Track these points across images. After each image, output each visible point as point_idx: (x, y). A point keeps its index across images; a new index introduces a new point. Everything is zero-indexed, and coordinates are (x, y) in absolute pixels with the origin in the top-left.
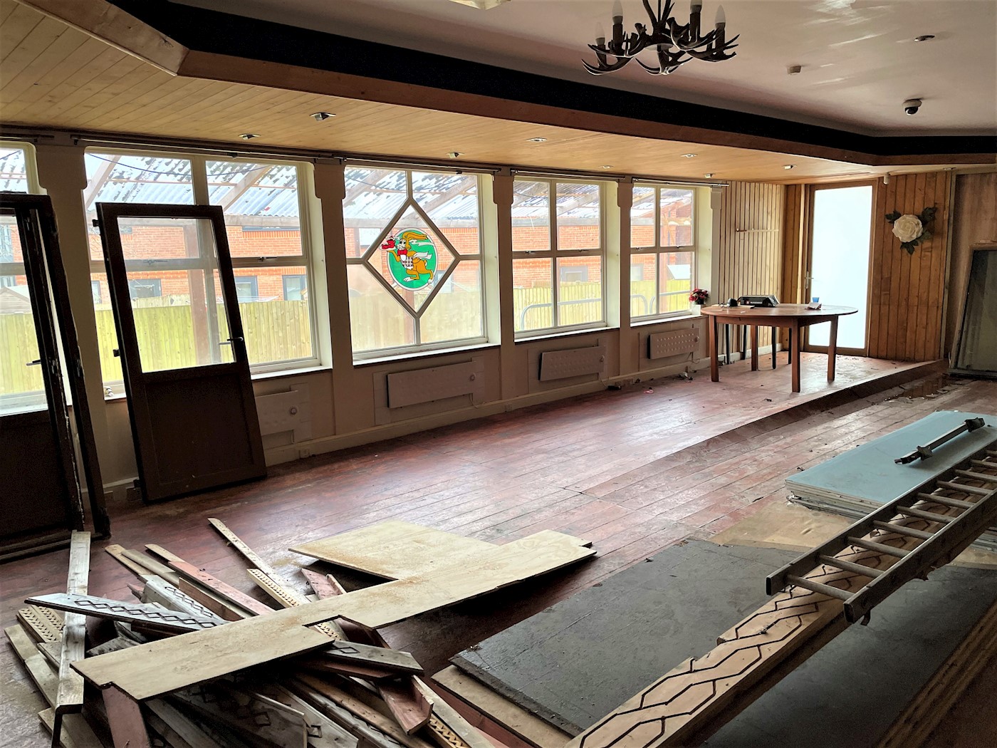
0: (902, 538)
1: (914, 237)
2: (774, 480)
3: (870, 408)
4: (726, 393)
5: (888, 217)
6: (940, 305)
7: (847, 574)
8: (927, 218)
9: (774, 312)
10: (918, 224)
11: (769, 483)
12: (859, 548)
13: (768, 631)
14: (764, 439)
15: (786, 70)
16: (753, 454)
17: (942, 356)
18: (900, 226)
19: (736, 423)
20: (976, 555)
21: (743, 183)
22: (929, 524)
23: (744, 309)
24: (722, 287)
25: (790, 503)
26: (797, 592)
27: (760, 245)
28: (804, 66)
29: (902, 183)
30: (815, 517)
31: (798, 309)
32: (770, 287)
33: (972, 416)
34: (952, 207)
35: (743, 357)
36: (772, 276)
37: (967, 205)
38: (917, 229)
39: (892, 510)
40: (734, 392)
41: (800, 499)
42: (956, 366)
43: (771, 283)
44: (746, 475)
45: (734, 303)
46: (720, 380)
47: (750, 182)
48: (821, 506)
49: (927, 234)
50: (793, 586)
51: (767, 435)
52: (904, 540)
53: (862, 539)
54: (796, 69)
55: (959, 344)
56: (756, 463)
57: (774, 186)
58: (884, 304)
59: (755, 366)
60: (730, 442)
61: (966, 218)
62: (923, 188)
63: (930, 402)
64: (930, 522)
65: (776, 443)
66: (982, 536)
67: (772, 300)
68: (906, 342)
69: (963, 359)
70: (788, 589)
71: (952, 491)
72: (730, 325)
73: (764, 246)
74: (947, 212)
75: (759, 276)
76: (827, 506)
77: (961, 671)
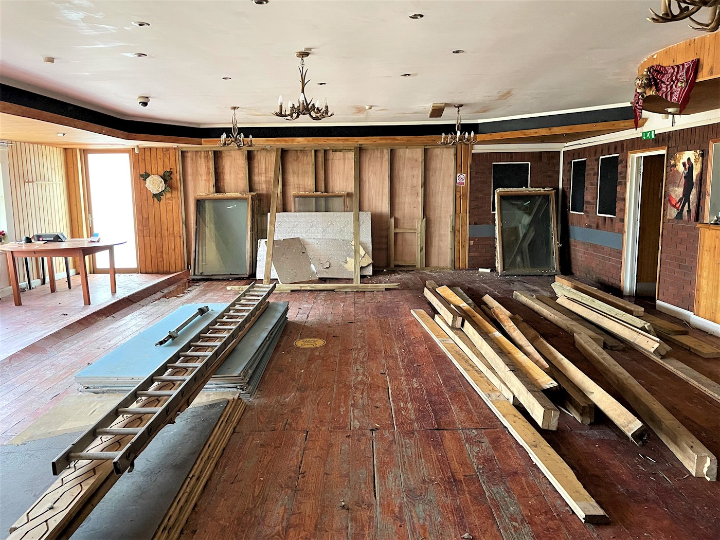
0: (157, 399)
1: (160, 190)
2: (69, 377)
3: (141, 309)
4: (28, 314)
5: (141, 176)
6: (181, 235)
7: (118, 437)
8: (167, 178)
9: (63, 246)
10: (162, 182)
11: (65, 381)
12: (128, 415)
13: (54, 506)
14: (61, 346)
15: (42, 59)
16: (51, 361)
17: (186, 268)
18: (150, 182)
19: (36, 338)
20: (206, 396)
21: (27, 144)
22: (174, 384)
23: (38, 245)
24: (17, 227)
25: (80, 393)
26: (80, 464)
27: (48, 194)
28: (56, 58)
29: (148, 153)
30: (100, 399)
31: (84, 242)
32: (61, 226)
33: (202, 306)
34: (181, 172)
35: (44, 283)
36: (61, 218)
37: (189, 170)
38: (161, 185)
39: (150, 381)
40: (36, 312)
41: (88, 388)
42: (194, 274)
43: (61, 223)
44: (45, 379)
45: (28, 240)
46: (22, 304)
47: (33, 143)
48: (104, 389)
49: (168, 188)
50: (76, 461)
51: (64, 342)
52: (158, 400)
53: (129, 408)
54: (51, 60)
55: (195, 259)
56: (54, 367)
57: (55, 148)
58: (146, 236)
59: (53, 290)
60: (31, 354)
61: (190, 178)
62: (162, 157)
63: (180, 299)
64: (175, 382)
65: (71, 348)
66: (209, 382)
67: (61, 237)
68: (163, 261)
69: (198, 269)
70: (72, 465)
71: (189, 358)
72: (28, 258)
73: (52, 194)
74: (178, 174)
75: (50, 218)
76: (108, 388)
77: (198, 478)
